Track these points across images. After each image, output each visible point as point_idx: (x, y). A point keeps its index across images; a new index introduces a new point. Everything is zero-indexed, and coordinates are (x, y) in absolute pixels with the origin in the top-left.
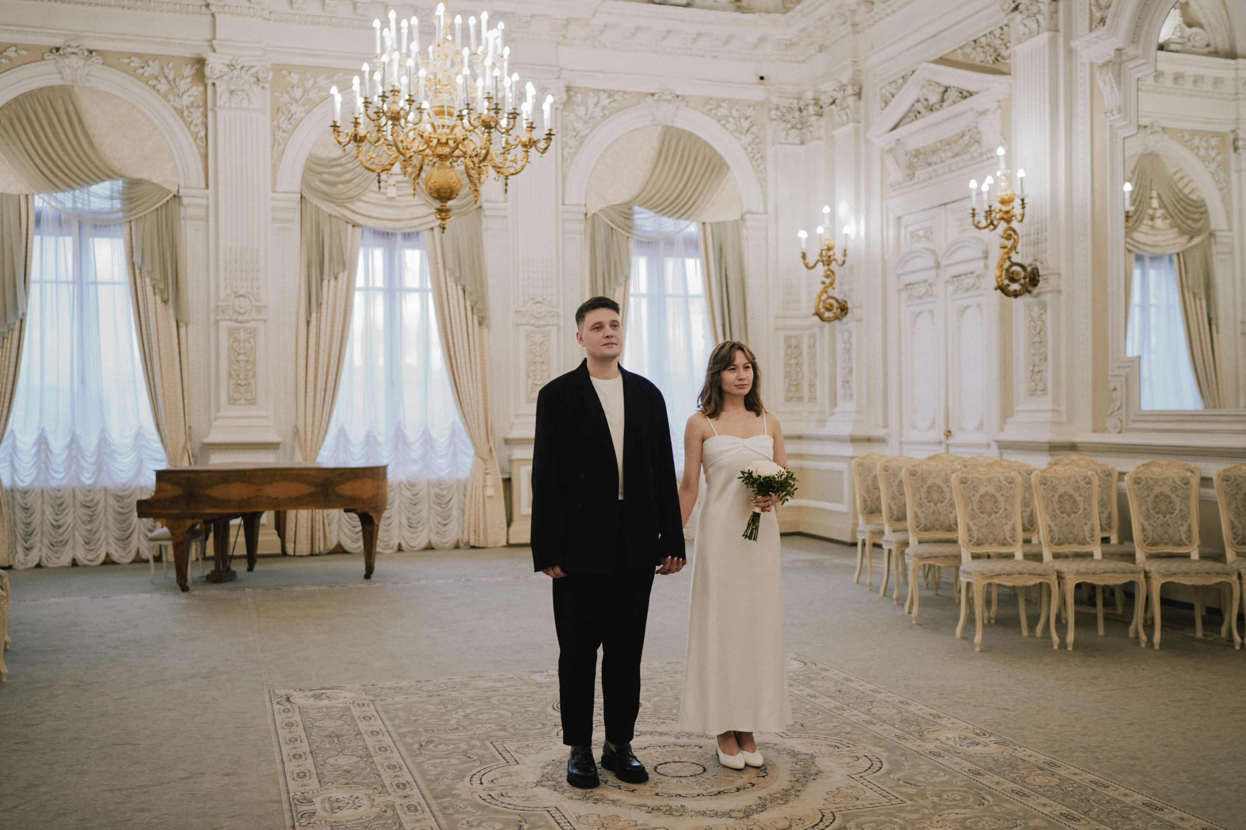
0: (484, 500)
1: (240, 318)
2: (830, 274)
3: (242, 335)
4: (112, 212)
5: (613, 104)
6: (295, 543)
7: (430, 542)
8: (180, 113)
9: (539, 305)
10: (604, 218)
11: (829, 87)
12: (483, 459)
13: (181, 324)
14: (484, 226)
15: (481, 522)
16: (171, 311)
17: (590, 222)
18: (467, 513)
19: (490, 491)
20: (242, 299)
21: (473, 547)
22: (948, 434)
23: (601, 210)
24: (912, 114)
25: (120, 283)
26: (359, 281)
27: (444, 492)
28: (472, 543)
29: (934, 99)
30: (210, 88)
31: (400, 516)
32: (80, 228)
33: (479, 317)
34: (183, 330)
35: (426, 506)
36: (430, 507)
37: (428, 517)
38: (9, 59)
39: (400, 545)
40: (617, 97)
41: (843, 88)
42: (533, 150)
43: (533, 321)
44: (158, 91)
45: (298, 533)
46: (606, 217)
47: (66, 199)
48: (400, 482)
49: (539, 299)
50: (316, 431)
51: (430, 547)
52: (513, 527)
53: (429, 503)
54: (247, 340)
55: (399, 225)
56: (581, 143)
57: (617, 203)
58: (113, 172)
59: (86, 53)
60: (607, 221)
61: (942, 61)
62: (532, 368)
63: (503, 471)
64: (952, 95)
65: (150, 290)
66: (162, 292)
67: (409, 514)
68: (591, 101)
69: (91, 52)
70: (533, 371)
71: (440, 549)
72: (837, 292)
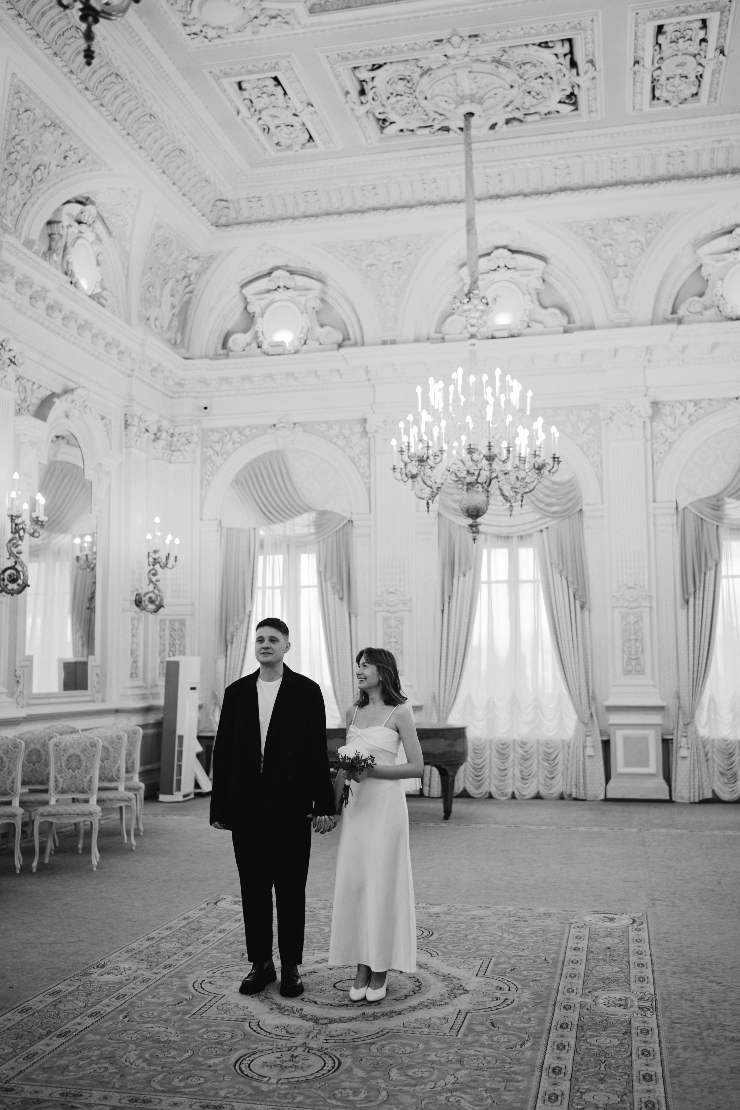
0: (584, 759)
1: (391, 610)
3: (393, 623)
4: (310, 535)
5: (700, 411)
6: (430, 787)
7: (538, 792)
8: (352, 459)
9: (631, 590)
10: (693, 510)
12: (584, 723)
13: (352, 615)
14: (585, 526)
15: (581, 777)
16: (345, 606)
17: (680, 515)
18: (570, 769)
19: (590, 751)
20: (392, 595)
21: (576, 799)
23: (691, 504)
25: (313, 587)
26: (483, 576)
27: (551, 750)
28: (574, 795)
30: (372, 439)
31: (514, 769)
32: (288, 549)
33: (580, 602)
34: (353, 619)
35: (536, 762)
36: (539, 762)
37: (537, 771)
38: (246, 436)
39: (513, 793)
40: (703, 404)
43: (626, 604)
44: (338, 446)
45: (432, 779)
46: (696, 509)
47: (278, 529)
48: (514, 741)
49: (631, 585)
50: (447, 697)
51: (538, 797)
52: (610, 784)
53: (538, 759)
54: (396, 626)
55: (514, 529)
56: (670, 448)
57: (706, 496)
58: (308, 507)
59: (292, 425)
60: (696, 512)
62: (627, 645)
63: (602, 733)
65: (330, 590)
66: (339, 592)
67: (522, 768)
68: (678, 411)
69: (295, 424)
70: (628, 647)
71: (546, 799)
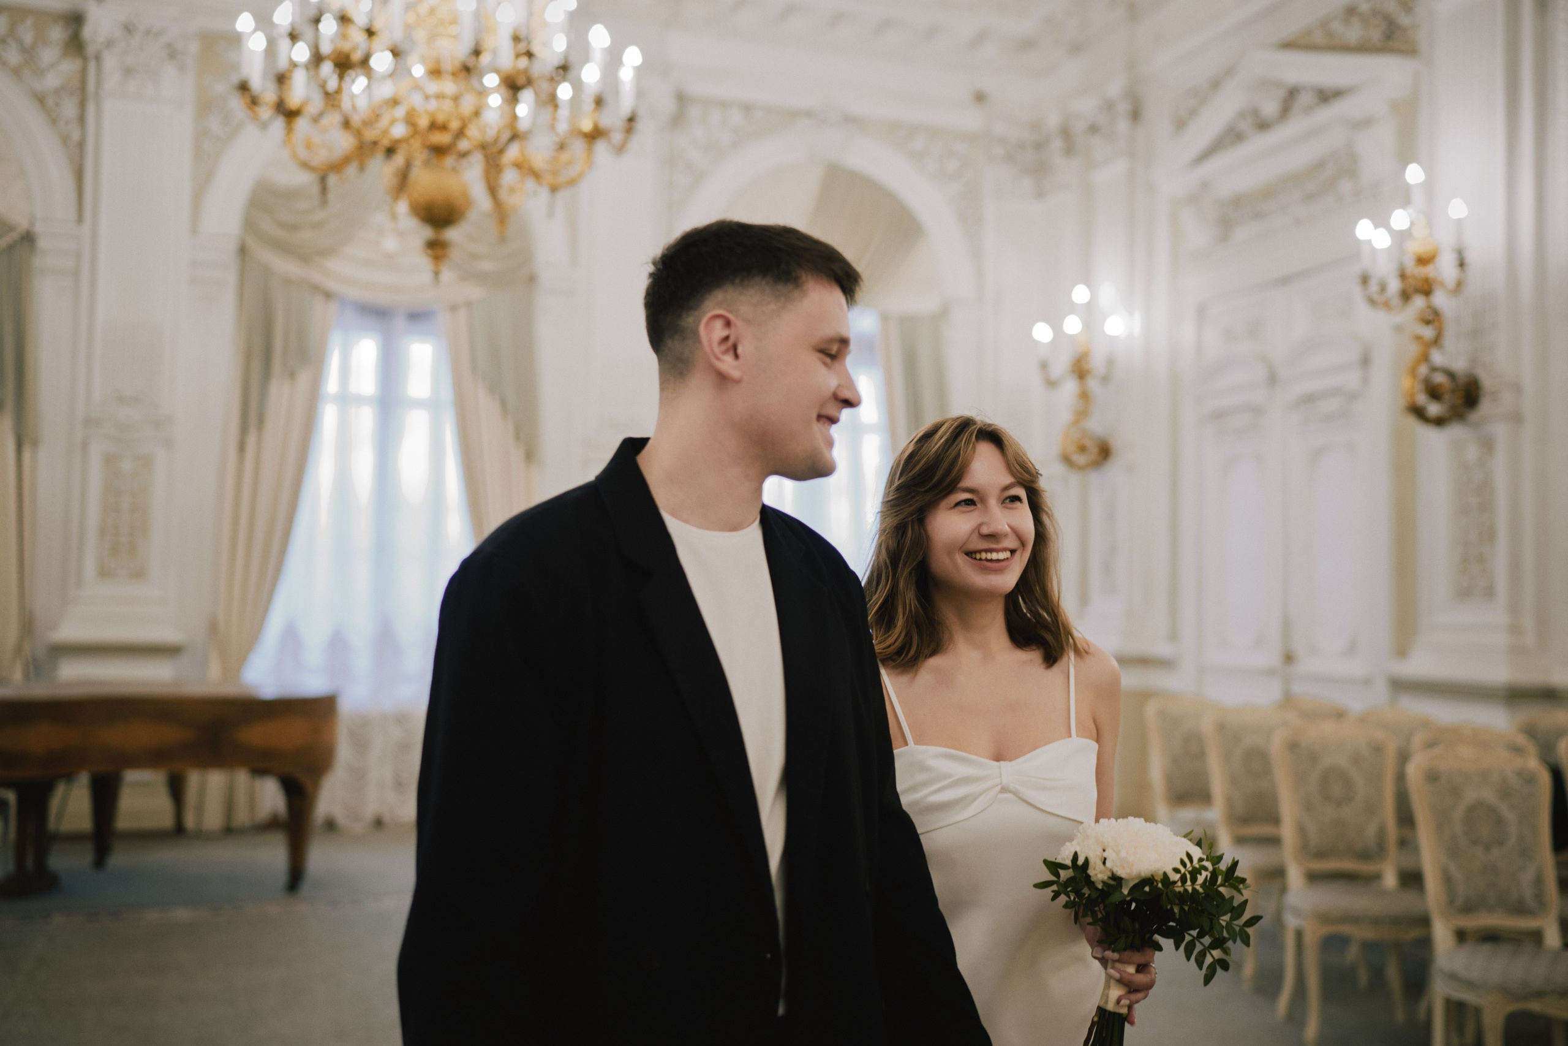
1: (125, 436)
2: (1084, 396)
3: (126, 466)
11: (1086, 106)
13: (24, 446)
14: (538, 306)
16: (9, 422)
20: (129, 404)
22: (1289, 658)
24: (1232, 136)
26: (332, 384)
29: (1270, 108)
30: (91, 64)
33: (526, 448)
34: (27, 455)
40: (757, 114)
41: (1109, 106)
42: (601, 146)
44: (4, 63)
50: (246, 626)
54: (136, 474)
55: (399, 298)
61: (1289, 45)
64: (1305, 99)
68: (716, 119)
72: (1096, 425)
